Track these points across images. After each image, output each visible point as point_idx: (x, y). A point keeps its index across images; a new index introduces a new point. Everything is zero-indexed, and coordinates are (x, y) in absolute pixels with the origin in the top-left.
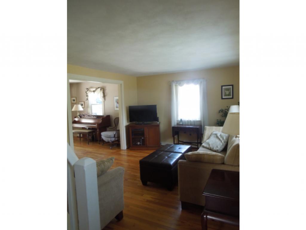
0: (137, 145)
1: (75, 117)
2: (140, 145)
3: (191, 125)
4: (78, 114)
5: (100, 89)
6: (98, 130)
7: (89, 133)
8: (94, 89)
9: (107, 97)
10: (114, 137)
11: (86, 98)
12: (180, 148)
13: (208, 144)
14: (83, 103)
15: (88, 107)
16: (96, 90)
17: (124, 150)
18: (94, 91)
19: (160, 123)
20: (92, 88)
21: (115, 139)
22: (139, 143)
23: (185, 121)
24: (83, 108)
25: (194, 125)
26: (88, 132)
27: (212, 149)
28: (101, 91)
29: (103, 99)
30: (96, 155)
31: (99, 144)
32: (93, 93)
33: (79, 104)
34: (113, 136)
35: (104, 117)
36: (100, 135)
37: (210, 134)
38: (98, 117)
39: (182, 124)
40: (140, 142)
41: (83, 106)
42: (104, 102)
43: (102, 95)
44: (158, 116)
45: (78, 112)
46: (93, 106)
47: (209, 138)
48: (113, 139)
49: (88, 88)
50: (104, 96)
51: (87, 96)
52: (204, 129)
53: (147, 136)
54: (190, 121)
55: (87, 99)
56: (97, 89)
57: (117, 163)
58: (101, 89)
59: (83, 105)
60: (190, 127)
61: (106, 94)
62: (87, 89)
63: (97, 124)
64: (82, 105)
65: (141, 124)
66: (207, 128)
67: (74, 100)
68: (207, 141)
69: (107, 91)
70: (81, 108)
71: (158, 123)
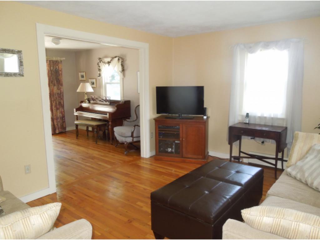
0: (167, 152)
1: (82, 102)
2: (171, 152)
3: (265, 126)
4: (86, 97)
5: (117, 58)
6: (110, 123)
7: (98, 126)
8: (109, 60)
9: (127, 72)
10: (132, 136)
11: (99, 73)
12: (238, 172)
13: (301, 170)
14: (94, 81)
15: (100, 86)
16: (111, 60)
17: (146, 159)
18: (109, 63)
19: (208, 118)
20: (106, 57)
21: (133, 140)
22: (170, 150)
23: (255, 117)
24: (93, 87)
25: (272, 126)
26: (96, 125)
27: (309, 185)
28: (119, 62)
29: (122, 74)
30: (100, 163)
31: (112, 144)
32: (107, 65)
33: (88, 82)
34: (130, 135)
35: (121, 103)
36: (113, 132)
37: (306, 149)
38: (112, 103)
39: (248, 122)
40: (172, 149)
41: (94, 86)
42: (123, 79)
43: (120, 68)
44: (205, 106)
45: (86, 94)
46: (107, 85)
47: (303, 158)
48: (130, 140)
49: (100, 57)
50: (123, 70)
51: (100, 70)
52: (294, 138)
53: (184, 139)
54: (265, 118)
55: (100, 75)
56: (113, 58)
57: (127, 182)
58: (119, 60)
59: (95, 83)
60: (264, 129)
61: (125, 68)
62: (100, 59)
63: (109, 114)
64: (93, 84)
65: (176, 119)
66: (301, 135)
67: (83, 77)
68: (299, 164)
69: (128, 63)
70: (89, 89)
71: (205, 117)
